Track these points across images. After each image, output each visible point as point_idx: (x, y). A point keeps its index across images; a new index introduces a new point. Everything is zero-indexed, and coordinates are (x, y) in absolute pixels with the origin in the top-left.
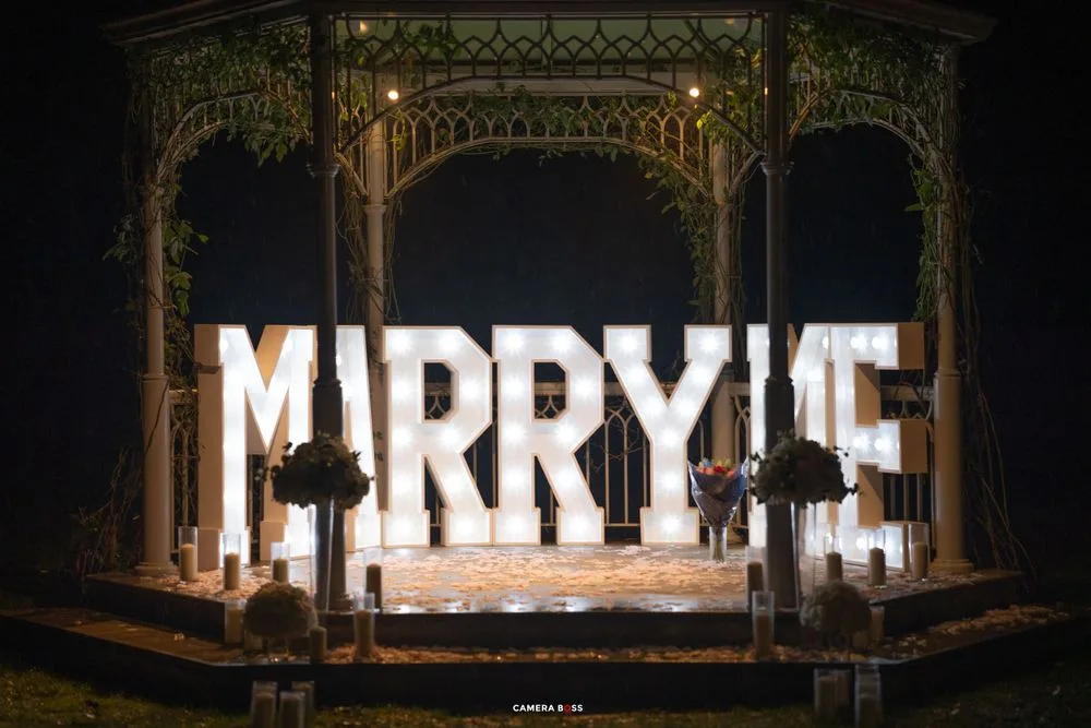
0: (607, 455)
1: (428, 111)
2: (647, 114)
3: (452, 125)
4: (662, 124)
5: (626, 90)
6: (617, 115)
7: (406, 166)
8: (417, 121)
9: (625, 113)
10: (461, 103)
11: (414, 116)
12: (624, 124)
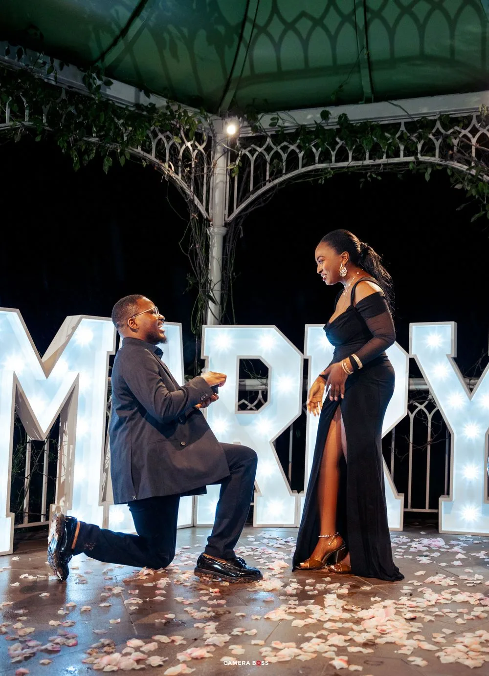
0: (411, 445)
1: (264, 147)
2: (460, 133)
3: (284, 156)
4: (474, 141)
5: (440, 112)
6: (431, 136)
7: (244, 193)
8: (255, 156)
9: (438, 134)
10: (292, 138)
11: (252, 152)
12: (437, 144)
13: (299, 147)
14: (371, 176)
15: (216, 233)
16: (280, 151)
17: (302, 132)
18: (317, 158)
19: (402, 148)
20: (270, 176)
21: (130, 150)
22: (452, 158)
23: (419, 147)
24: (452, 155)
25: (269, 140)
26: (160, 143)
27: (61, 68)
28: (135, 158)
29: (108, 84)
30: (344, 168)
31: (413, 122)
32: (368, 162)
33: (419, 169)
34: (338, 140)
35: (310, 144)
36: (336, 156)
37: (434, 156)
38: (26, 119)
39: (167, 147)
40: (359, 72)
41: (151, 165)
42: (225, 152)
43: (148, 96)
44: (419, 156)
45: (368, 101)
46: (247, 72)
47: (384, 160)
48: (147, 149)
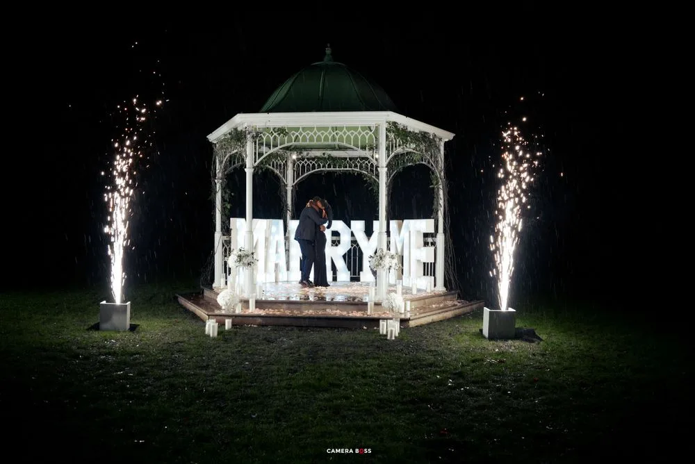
1: (304, 161)
2: (365, 162)
3: (311, 165)
4: (369, 165)
5: (359, 155)
6: (356, 163)
7: (298, 176)
9: (358, 162)
10: (313, 159)
11: (300, 163)
12: (359, 165)
13: (316, 162)
14: (338, 174)
15: (289, 189)
16: (309, 163)
17: (316, 158)
18: (321, 166)
19: (348, 165)
20: (306, 171)
23: (353, 165)
24: (363, 169)
25: (306, 159)
26: (273, 163)
30: (330, 170)
31: (351, 158)
32: (337, 169)
33: (353, 172)
34: (328, 161)
35: (319, 162)
36: (328, 166)
37: (357, 168)
39: (275, 163)
41: (271, 170)
42: (292, 163)
44: (353, 168)
45: (337, 150)
47: (342, 169)
48: (270, 165)
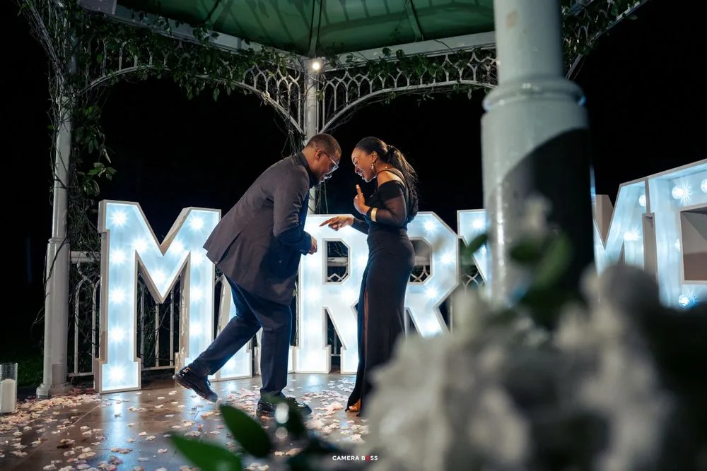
1: (344, 78)
3: (359, 84)
5: (475, 46)
6: (469, 64)
7: (330, 113)
8: (337, 85)
9: (474, 62)
10: (364, 70)
11: (335, 82)
12: (474, 70)
13: (369, 77)
14: (426, 97)
16: (355, 80)
17: (371, 66)
18: (383, 85)
19: (447, 74)
20: (349, 100)
21: (234, 83)
22: (486, 81)
23: (461, 73)
24: (485, 78)
25: (347, 73)
26: (261, 78)
27: (177, 26)
28: (239, 89)
29: (215, 36)
30: (403, 91)
31: (454, 55)
32: (422, 86)
33: (462, 90)
34: (398, 70)
35: (377, 74)
36: (398, 82)
37: (472, 79)
38: (151, 63)
39: (267, 81)
40: (408, 18)
41: (254, 94)
42: (314, 84)
43: (248, 44)
44: (461, 80)
45: (419, 40)
46: (323, 23)
47: (434, 84)
48: (249, 82)
